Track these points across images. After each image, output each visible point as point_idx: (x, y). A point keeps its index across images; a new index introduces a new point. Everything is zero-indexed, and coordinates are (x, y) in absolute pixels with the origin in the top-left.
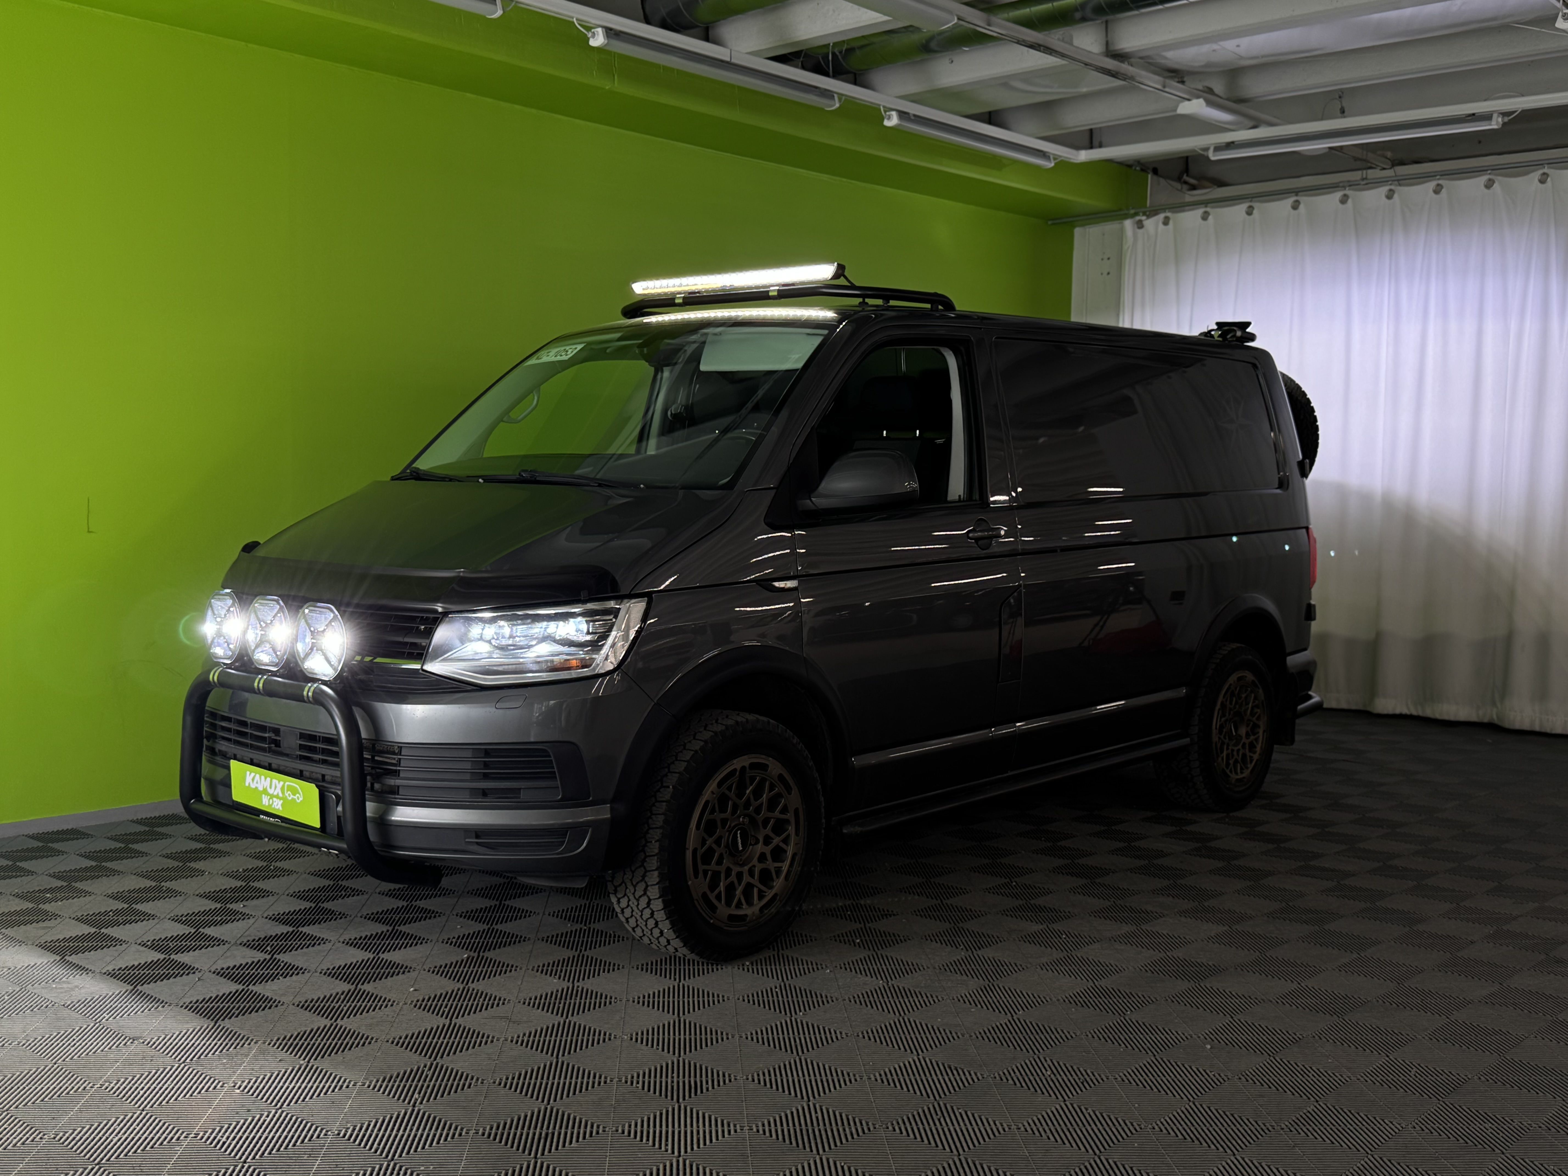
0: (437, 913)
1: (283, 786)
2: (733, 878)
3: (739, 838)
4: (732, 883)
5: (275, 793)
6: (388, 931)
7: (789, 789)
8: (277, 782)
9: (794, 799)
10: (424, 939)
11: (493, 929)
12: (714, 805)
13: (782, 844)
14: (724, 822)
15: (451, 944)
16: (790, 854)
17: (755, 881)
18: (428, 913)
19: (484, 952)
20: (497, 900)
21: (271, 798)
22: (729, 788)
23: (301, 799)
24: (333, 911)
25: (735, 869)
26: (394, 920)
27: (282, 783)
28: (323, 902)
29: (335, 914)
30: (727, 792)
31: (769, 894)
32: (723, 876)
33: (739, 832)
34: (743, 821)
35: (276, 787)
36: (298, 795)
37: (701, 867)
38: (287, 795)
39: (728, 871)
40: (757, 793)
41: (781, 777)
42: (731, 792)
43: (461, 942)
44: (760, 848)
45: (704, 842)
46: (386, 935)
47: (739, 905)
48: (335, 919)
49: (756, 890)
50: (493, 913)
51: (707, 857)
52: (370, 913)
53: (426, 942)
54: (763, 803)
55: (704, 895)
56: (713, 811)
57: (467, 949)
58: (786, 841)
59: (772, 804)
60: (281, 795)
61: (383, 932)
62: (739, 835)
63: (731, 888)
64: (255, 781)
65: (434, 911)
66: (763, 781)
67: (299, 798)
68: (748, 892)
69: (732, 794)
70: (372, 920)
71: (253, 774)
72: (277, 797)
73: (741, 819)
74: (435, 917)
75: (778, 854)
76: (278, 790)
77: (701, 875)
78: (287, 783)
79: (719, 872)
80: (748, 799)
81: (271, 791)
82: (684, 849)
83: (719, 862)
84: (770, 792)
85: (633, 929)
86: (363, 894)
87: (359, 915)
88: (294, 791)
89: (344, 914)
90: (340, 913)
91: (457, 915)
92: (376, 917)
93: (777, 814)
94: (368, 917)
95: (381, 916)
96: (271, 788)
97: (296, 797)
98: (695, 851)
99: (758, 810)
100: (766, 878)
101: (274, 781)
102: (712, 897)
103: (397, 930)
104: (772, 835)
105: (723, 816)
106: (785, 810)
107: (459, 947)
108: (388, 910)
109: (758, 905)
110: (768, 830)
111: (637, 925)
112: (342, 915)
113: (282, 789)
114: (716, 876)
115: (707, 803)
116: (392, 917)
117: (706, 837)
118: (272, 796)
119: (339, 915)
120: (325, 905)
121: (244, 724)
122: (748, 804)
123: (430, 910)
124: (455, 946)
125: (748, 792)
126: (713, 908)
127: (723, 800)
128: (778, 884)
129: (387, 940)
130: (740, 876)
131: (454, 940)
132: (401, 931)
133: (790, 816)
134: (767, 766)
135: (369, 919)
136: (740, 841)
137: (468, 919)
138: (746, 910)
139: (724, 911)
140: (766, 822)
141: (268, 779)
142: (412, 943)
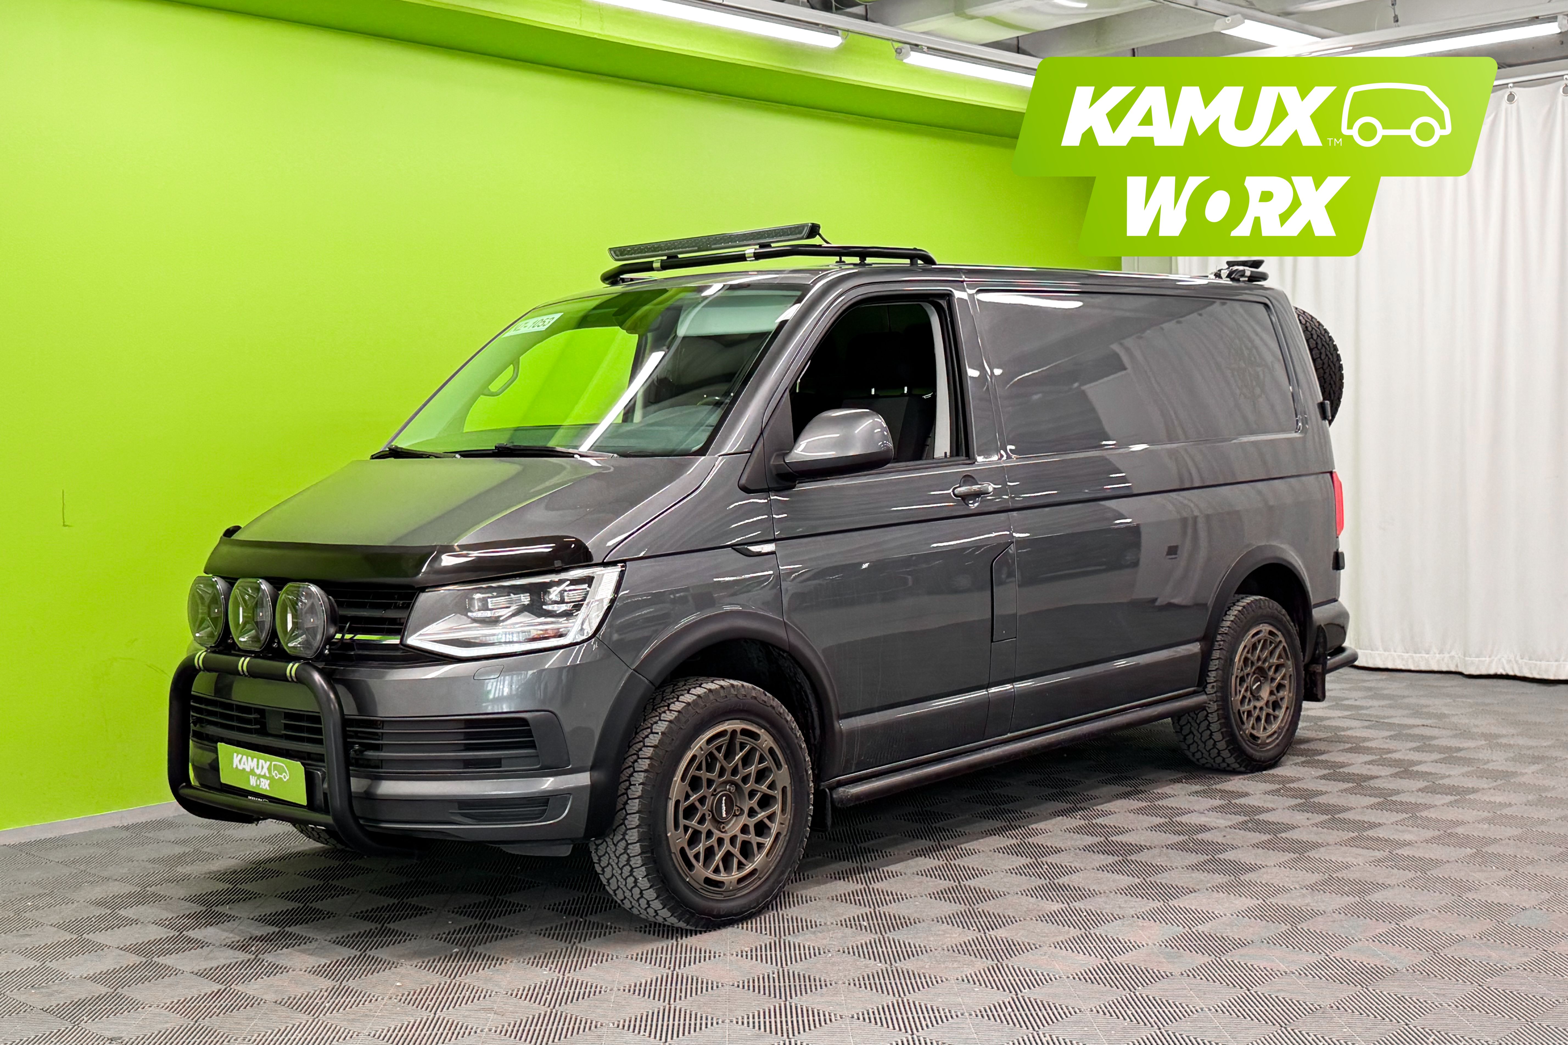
0: (428, 909)
1: (270, 765)
2: (713, 841)
3: (724, 805)
4: (712, 847)
5: (262, 774)
6: (376, 929)
7: (779, 766)
8: (263, 761)
9: (783, 776)
10: (413, 936)
11: (486, 924)
12: (701, 763)
13: (766, 821)
14: (710, 782)
15: (440, 940)
16: (774, 832)
17: (736, 851)
18: (419, 910)
19: (474, 946)
20: (491, 896)
21: (258, 778)
22: (719, 749)
23: (287, 778)
24: (322, 911)
25: (717, 834)
26: (384, 917)
27: (268, 763)
28: (311, 903)
29: (323, 914)
30: (716, 753)
31: (749, 868)
32: (703, 836)
33: (724, 798)
34: (729, 789)
35: (262, 768)
36: (284, 774)
37: (682, 822)
38: (274, 774)
39: (709, 834)
40: (746, 761)
41: (771, 750)
42: (720, 752)
43: (451, 938)
44: (744, 819)
45: (687, 797)
46: (374, 932)
47: (717, 871)
48: (323, 919)
49: (735, 861)
50: (486, 908)
51: (690, 812)
52: (359, 911)
53: (415, 939)
54: (750, 773)
55: (682, 851)
56: (699, 768)
57: (457, 944)
58: (771, 817)
59: (761, 776)
60: (267, 775)
61: (371, 930)
62: (724, 802)
63: (710, 853)
64: (242, 763)
65: (425, 908)
66: (753, 750)
67: (286, 777)
68: (727, 858)
69: (720, 756)
70: (361, 919)
71: (240, 756)
72: (264, 776)
73: (728, 787)
74: (426, 913)
75: (761, 829)
76: (265, 770)
77: (681, 829)
78: (273, 763)
79: (700, 832)
80: (736, 766)
81: (258, 772)
82: (667, 798)
83: (702, 821)
84: (759, 764)
85: (614, 891)
86: (353, 893)
87: (348, 914)
88: (281, 770)
89: (332, 914)
90: (329, 913)
91: (449, 911)
92: (366, 915)
93: (764, 787)
94: (357, 915)
95: (370, 915)
96: (258, 768)
97: (282, 776)
98: (677, 803)
99: (745, 779)
100: (746, 850)
101: (261, 761)
102: (691, 854)
103: (386, 927)
104: (757, 808)
105: (709, 775)
106: (771, 786)
107: (448, 942)
108: (378, 908)
109: (736, 875)
110: (754, 802)
111: (619, 887)
112: (330, 915)
113: (269, 769)
114: (696, 835)
115: (694, 757)
116: (381, 915)
117: (690, 792)
118: (259, 777)
119: (327, 914)
120: (314, 905)
121: (230, 707)
122: (735, 772)
123: (421, 907)
124: (445, 941)
125: (737, 758)
126: (690, 866)
127: (711, 760)
128: (759, 859)
129: (375, 937)
130: (720, 841)
131: (444, 936)
132: (390, 929)
133: (777, 793)
134: (758, 735)
135: (358, 917)
136: (724, 808)
137: (460, 915)
138: (722, 877)
139: (702, 871)
140: (752, 794)
141: (255, 760)
142: (401, 940)
